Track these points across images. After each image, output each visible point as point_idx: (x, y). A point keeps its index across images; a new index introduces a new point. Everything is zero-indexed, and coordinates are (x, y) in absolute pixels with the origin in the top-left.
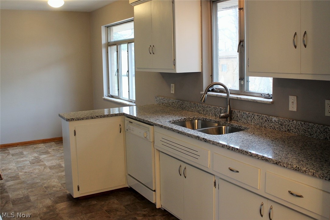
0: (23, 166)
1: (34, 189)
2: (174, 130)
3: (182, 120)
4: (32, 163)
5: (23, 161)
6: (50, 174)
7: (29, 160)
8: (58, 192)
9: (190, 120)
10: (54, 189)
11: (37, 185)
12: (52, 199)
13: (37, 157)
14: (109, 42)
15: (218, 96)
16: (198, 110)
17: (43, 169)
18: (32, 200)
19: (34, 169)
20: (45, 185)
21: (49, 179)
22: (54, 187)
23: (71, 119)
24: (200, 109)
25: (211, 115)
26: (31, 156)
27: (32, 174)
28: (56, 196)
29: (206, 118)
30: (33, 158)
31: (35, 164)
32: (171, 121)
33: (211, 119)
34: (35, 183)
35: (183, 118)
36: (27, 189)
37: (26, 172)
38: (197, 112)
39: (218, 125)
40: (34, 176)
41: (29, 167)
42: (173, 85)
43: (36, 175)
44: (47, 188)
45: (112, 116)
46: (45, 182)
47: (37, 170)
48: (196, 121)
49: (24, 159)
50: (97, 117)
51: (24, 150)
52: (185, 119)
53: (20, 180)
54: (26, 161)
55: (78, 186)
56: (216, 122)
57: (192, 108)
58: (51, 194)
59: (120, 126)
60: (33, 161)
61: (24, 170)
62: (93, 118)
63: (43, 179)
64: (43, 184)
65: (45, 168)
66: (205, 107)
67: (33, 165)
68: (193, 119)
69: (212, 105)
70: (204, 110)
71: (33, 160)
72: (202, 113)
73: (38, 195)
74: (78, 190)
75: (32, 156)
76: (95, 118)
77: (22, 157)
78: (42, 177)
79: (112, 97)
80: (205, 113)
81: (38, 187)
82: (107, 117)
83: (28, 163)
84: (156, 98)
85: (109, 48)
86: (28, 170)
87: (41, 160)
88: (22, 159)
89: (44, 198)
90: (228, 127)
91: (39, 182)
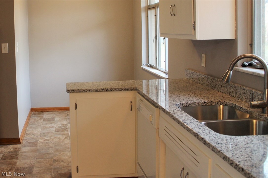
0: (47, 133)
1: (42, 160)
2: (174, 118)
3: (200, 104)
4: (57, 131)
5: (50, 127)
6: (67, 145)
7: (55, 127)
8: (63, 167)
9: (213, 104)
10: (62, 163)
11: (48, 156)
12: (53, 174)
13: (65, 125)
14: (149, 5)
15: (254, 74)
16: (230, 91)
17: (63, 139)
18: (34, 171)
19: (55, 138)
20: (56, 158)
21: (63, 152)
22: (62, 161)
23: (72, 90)
24: (232, 90)
25: (244, 100)
26: (59, 123)
27: (50, 143)
28: (59, 172)
29: (236, 105)
30: (60, 125)
31: (59, 132)
32: (183, 104)
33: (241, 106)
34: (47, 153)
35: (203, 101)
36: (37, 159)
37: (46, 140)
38: (228, 95)
39: (250, 116)
40: (51, 145)
41: (52, 134)
42: (204, 56)
43: (54, 145)
44: (55, 161)
45: (121, 91)
46: (57, 154)
47: (57, 139)
48: (221, 106)
49: (53, 125)
50: (102, 90)
51: (57, 116)
52: (205, 102)
53: (36, 148)
54: (53, 127)
55: (77, 166)
56: (248, 112)
57: (223, 88)
58: (55, 169)
59: (131, 103)
60: (59, 129)
61: (45, 137)
62: (97, 91)
63: (57, 150)
64: (55, 156)
65: (66, 138)
66: (238, 88)
67: (57, 133)
68: (218, 103)
69: (246, 86)
70: (236, 93)
71: (59, 127)
72: (235, 96)
73: (42, 167)
74: (78, 171)
75: (61, 123)
76: (100, 91)
77: (51, 124)
78: (58, 147)
79: (151, 66)
80: (238, 97)
81: (47, 159)
82: (115, 91)
83: (53, 131)
84: (186, 71)
85: (149, 12)
86: (49, 138)
87: (66, 129)
88: (50, 125)
89: (46, 173)
90: (262, 123)
91: (52, 153)
